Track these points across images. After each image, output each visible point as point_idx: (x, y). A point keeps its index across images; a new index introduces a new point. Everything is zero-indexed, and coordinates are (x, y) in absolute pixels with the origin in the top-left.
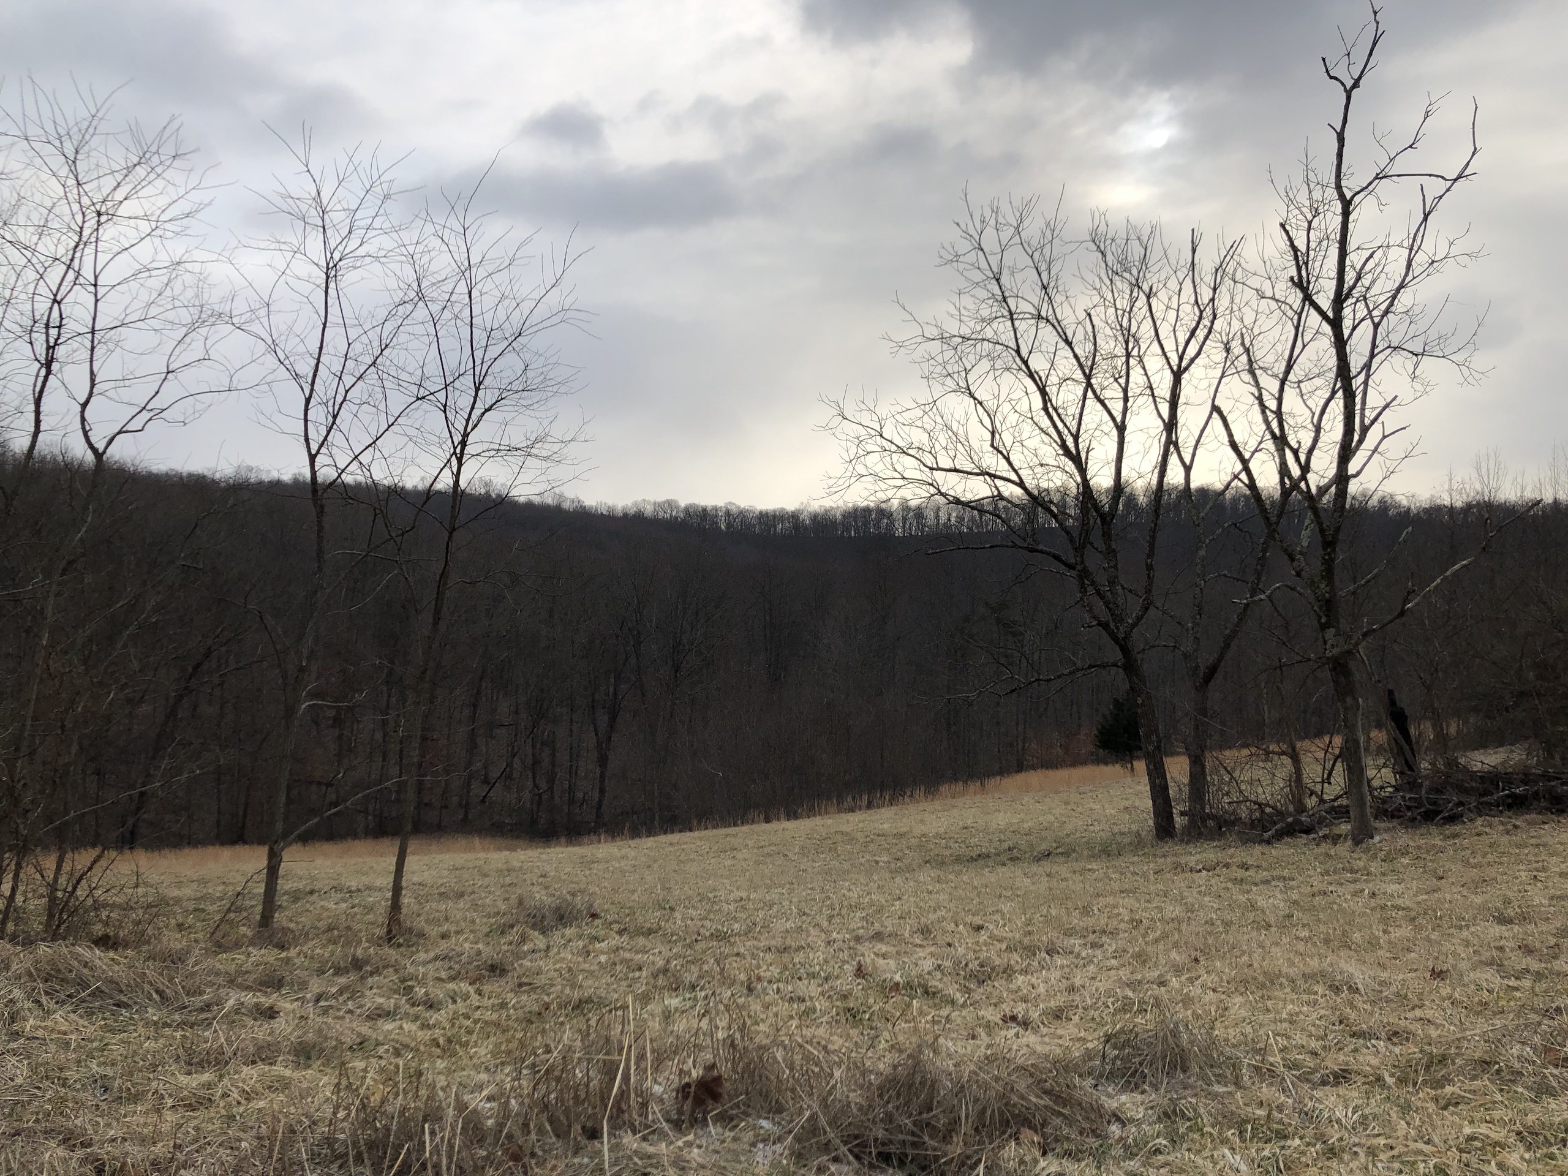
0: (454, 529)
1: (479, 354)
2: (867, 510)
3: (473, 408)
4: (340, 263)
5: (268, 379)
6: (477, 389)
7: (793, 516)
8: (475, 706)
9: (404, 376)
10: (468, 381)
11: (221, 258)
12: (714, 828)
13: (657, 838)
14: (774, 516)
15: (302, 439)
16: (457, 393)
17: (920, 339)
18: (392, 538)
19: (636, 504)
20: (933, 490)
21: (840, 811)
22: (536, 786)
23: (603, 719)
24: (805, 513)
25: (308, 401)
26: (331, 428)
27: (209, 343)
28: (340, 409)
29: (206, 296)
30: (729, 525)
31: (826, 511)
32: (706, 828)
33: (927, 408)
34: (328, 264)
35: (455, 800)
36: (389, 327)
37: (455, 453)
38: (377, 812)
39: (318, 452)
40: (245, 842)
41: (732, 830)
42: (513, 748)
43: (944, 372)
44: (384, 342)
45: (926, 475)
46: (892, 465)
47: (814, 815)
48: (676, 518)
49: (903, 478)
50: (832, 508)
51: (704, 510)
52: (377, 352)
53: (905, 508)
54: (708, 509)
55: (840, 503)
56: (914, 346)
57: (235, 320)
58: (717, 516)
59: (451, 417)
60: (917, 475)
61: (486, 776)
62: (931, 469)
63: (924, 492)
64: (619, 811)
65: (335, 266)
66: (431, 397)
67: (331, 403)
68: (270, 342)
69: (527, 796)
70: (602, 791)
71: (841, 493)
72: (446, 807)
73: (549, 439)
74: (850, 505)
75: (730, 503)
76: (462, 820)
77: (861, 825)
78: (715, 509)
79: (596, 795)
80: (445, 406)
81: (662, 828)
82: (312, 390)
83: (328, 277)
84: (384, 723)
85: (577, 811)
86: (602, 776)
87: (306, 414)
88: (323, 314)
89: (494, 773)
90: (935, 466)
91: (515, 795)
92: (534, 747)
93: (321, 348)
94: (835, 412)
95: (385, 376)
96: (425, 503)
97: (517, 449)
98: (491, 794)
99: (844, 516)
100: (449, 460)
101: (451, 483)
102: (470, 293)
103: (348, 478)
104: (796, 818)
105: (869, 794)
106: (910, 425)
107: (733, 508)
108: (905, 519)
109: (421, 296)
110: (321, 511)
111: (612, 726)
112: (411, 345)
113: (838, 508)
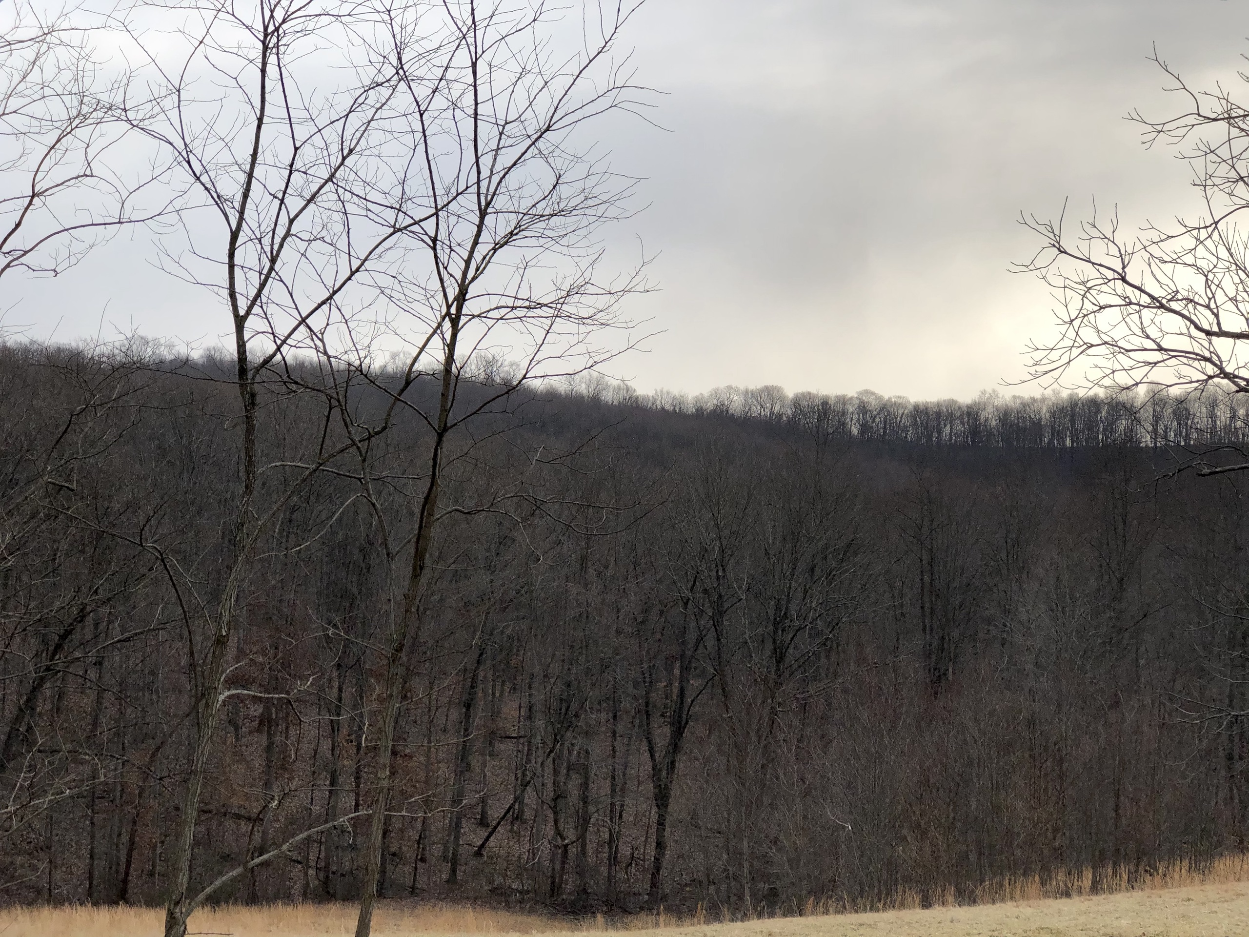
0: (445, 429)
1: (486, 162)
2: (1094, 404)
3: (476, 243)
4: (284, 26)
5: (178, 204)
6: (483, 214)
7: (969, 414)
8: (468, 706)
9: (373, 196)
10: (469, 201)
11: (111, 22)
12: (838, 912)
13: (747, 924)
14: (938, 414)
15: (225, 293)
16: (453, 220)
17: (1191, 120)
18: (354, 443)
19: (716, 393)
20: (1210, 369)
21: (1046, 895)
22: (559, 833)
23: (662, 734)
24: (990, 409)
25: (234, 236)
26: (268, 276)
27: (91, 152)
28: (281, 246)
29: (87, 82)
30: (865, 427)
31: (1024, 405)
32: (826, 912)
33: (1203, 234)
34: (266, 28)
35: (436, 850)
36: (356, 121)
37: (448, 314)
38: (322, 864)
39: (248, 312)
40: (130, 903)
41: (868, 917)
42: (524, 775)
43: (1233, 174)
44: (346, 144)
45: (1199, 344)
46: (1143, 330)
47: (1003, 900)
48: (780, 416)
49: (1160, 349)
50: (1034, 400)
51: (825, 403)
52: (336, 160)
53: (1157, 400)
54: (832, 402)
55: (1048, 392)
56: (1183, 131)
57: (131, 115)
58: (844, 413)
59: (443, 257)
60: (1184, 344)
61: (484, 814)
62: (1209, 333)
63: (1195, 372)
64: (686, 878)
65: (277, 29)
66: (416, 228)
67: (266, 241)
68: (180, 145)
69: (545, 848)
70: (660, 845)
71: (1056, 374)
72: (423, 860)
73: (590, 289)
74: (1065, 394)
75: (867, 392)
76: (448, 881)
77: (1082, 919)
78: (843, 401)
79: (651, 851)
80: (435, 240)
81: (755, 908)
82: (241, 219)
83: (265, 48)
84: (334, 727)
85: (622, 875)
86: (661, 823)
87: (231, 255)
88: (258, 104)
89: (495, 813)
90: (1215, 329)
91: (527, 847)
92: (556, 772)
93: (254, 155)
94: (1046, 242)
95: (348, 195)
96: (402, 391)
97: (541, 305)
98: (492, 842)
99: (1053, 415)
100: (440, 325)
101: (442, 357)
102: (474, 65)
103: (290, 354)
104: (973, 901)
105: (1095, 868)
106: (1174, 261)
107: (871, 399)
108: (1157, 419)
109: (402, 74)
110: (251, 401)
111: (675, 746)
112: (385, 150)
113: (1043, 400)
